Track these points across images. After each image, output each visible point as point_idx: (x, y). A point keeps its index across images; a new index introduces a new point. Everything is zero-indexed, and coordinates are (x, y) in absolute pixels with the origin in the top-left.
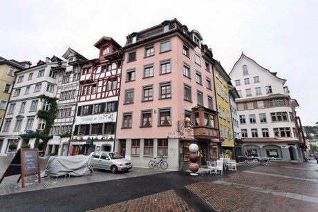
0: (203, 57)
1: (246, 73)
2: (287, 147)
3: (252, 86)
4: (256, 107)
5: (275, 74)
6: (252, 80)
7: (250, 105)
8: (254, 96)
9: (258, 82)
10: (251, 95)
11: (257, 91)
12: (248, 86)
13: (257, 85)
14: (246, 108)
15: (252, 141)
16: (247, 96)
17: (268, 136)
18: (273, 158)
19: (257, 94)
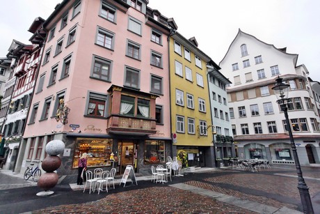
0: (147, 24)
1: (245, 53)
2: (303, 145)
3: (254, 68)
4: (259, 95)
5: (284, 50)
6: (252, 61)
7: (252, 93)
8: (256, 81)
9: (261, 62)
10: (252, 80)
11: (259, 75)
12: (248, 70)
13: (260, 67)
14: (246, 97)
15: (255, 138)
16: (247, 81)
17: (275, 131)
18: (284, 160)
19: (260, 78)
